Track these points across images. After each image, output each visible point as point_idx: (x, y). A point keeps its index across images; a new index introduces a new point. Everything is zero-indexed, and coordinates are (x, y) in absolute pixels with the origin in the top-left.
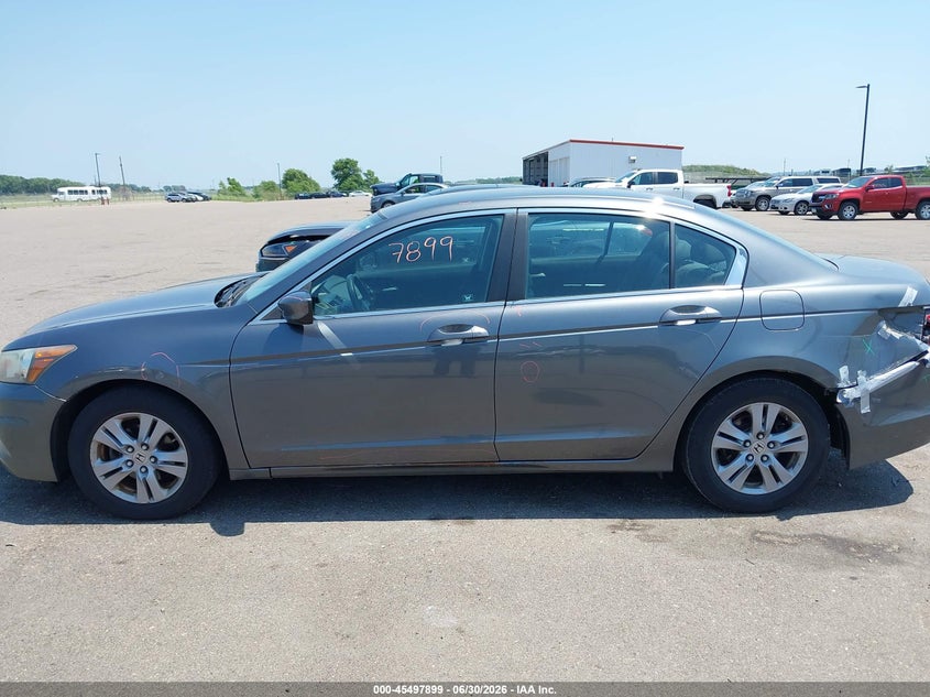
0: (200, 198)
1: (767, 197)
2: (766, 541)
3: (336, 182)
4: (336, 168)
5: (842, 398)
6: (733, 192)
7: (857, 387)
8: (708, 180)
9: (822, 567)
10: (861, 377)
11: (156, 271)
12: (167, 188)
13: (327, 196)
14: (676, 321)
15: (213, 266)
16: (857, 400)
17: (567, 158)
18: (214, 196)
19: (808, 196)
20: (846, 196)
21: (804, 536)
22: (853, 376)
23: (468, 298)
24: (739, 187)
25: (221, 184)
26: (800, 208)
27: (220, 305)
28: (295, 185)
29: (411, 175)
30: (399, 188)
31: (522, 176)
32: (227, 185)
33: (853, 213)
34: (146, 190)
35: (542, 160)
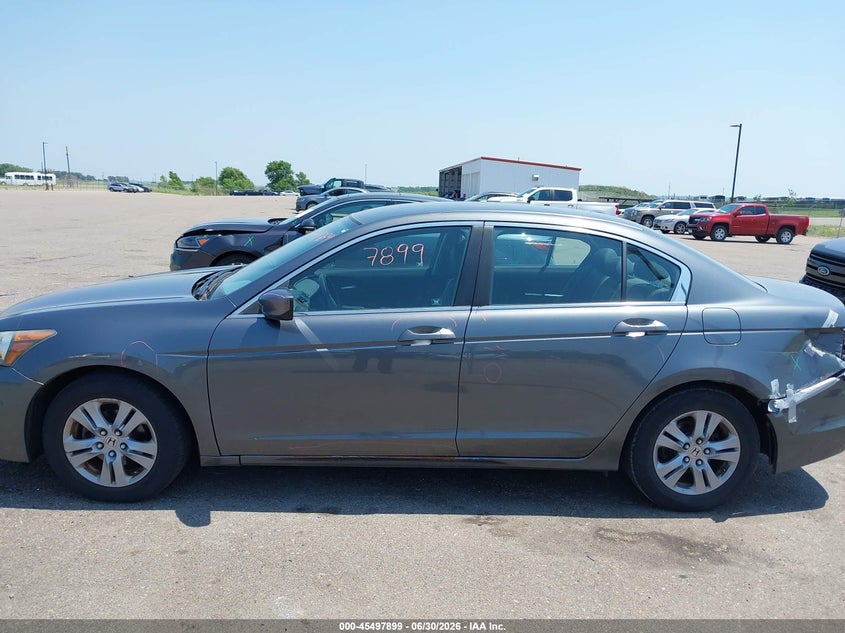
0: (142, 190)
1: (651, 217)
2: (608, 538)
3: (269, 181)
4: (269, 170)
5: (773, 407)
6: (622, 210)
7: (786, 399)
8: (601, 199)
9: (656, 565)
10: (790, 390)
11: (81, 256)
12: (111, 178)
13: (260, 194)
14: (627, 332)
15: (138, 254)
16: (786, 411)
17: (478, 173)
18: (154, 188)
19: (686, 218)
20: (717, 220)
21: (644, 534)
22: (782, 389)
23: (436, 302)
24: (628, 206)
25: (162, 177)
26: (679, 228)
27: (197, 297)
28: (231, 182)
29: (335, 180)
30: (324, 190)
31: (437, 186)
32: (168, 179)
33: (723, 235)
34: (90, 178)
35: (456, 173)
